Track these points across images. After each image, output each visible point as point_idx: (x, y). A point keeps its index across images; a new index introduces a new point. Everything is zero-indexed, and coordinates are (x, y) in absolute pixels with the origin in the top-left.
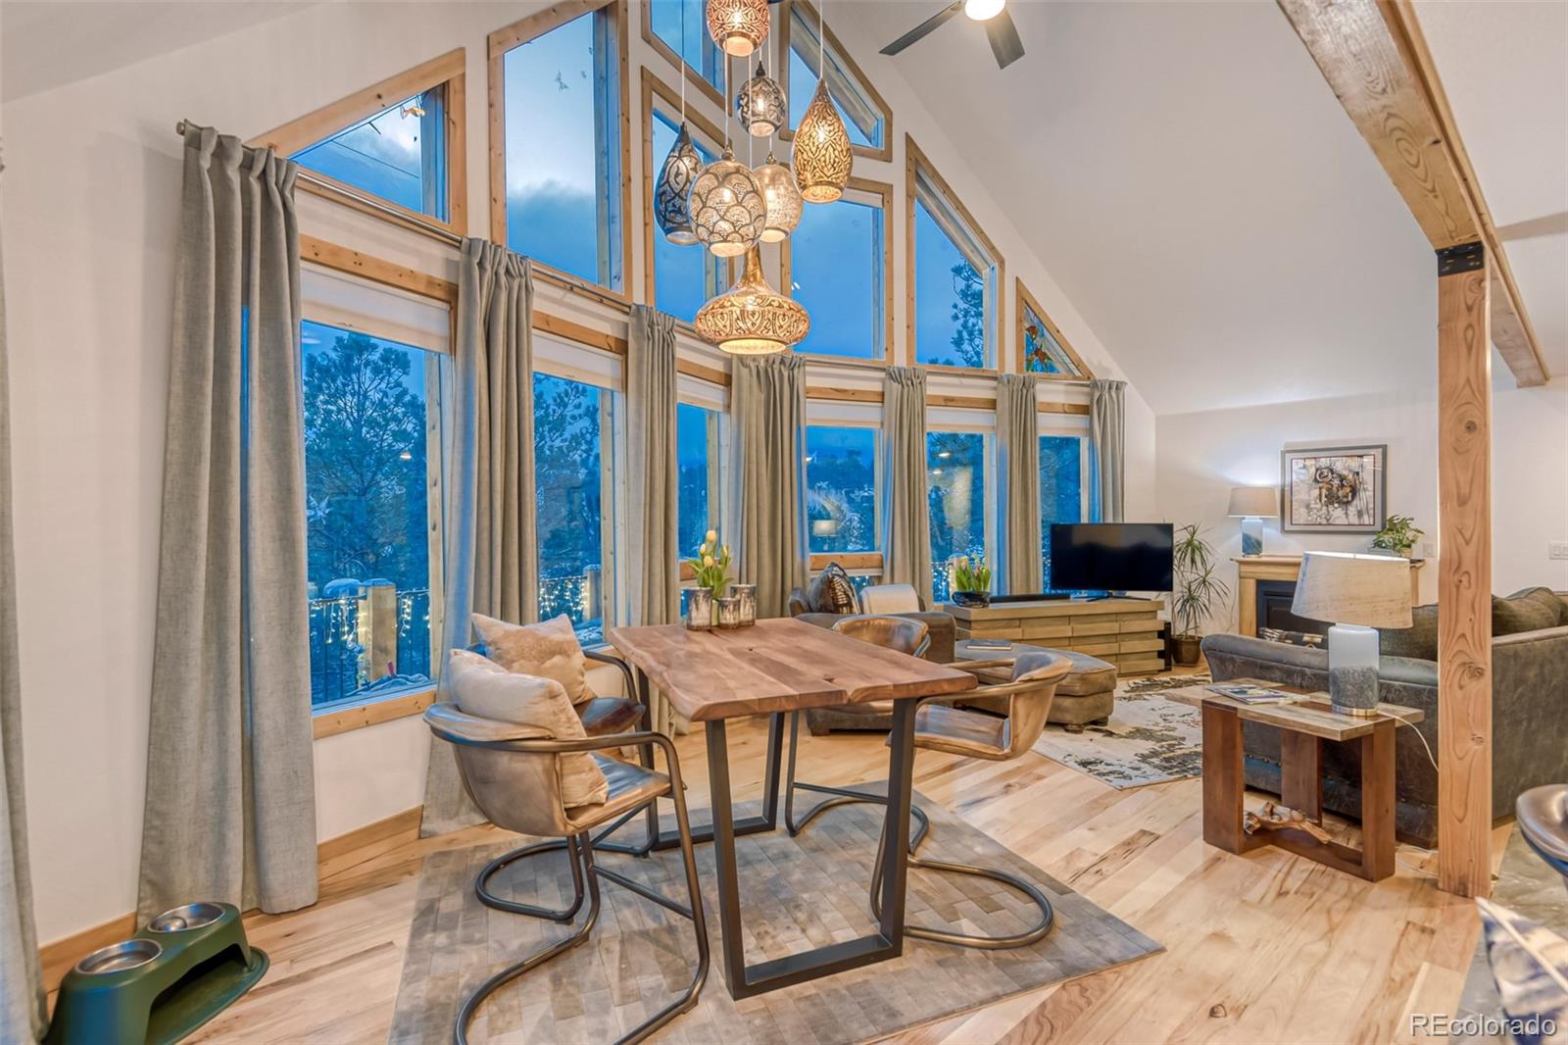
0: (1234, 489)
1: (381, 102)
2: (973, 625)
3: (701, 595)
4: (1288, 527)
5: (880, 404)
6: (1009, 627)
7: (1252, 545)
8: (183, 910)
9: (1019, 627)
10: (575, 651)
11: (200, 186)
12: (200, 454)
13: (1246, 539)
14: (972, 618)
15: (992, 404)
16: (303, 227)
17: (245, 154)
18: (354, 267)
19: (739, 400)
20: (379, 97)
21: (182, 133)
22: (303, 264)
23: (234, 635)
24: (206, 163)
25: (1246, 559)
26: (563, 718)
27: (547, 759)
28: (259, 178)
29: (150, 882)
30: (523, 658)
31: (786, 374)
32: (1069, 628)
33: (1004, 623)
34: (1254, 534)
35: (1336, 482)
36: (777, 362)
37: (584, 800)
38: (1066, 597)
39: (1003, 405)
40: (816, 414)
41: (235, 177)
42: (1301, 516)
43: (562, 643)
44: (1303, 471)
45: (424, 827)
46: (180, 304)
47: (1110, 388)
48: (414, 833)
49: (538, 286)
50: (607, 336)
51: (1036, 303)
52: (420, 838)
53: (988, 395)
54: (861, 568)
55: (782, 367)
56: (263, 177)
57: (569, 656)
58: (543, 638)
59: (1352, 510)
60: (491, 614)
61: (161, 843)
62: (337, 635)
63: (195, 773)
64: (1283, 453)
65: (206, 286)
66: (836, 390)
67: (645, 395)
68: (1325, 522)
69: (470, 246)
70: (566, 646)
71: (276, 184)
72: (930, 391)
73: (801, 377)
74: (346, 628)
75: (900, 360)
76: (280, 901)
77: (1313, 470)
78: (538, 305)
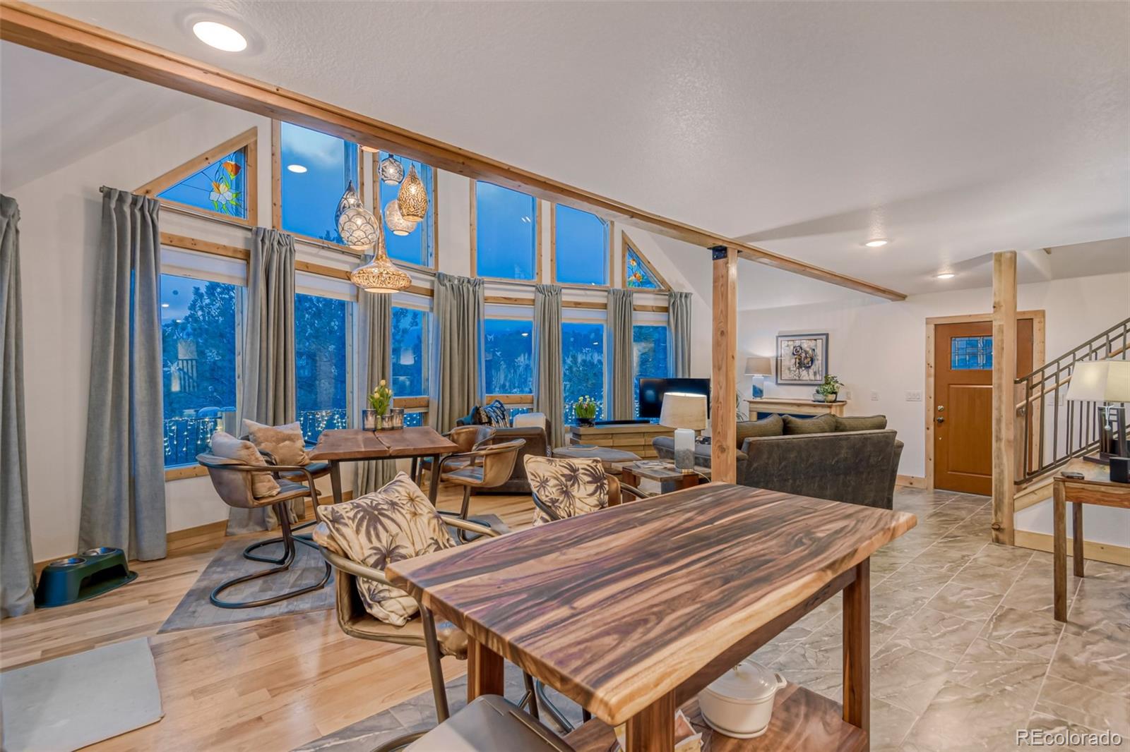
0: (748, 359)
1: (207, 161)
2: (582, 437)
3: (369, 413)
4: (779, 382)
5: (532, 306)
6: (605, 439)
7: (758, 392)
8: (98, 550)
9: (612, 438)
10: (298, 439)
11: (110, 216)
12: (109, 341)
13: (755, 388)
14: (581, 433)
15: (605, 306)
16: (162, 228)
17: (133, 199)
18: (191, 246)
19: (438, 304)
20: (207, 159)
21: (102, 192)
22: (162, 246)
23: (126, 427)
24: (113, 205)
25: (755, 400)
26: (253, 458)
27: (244, 474)
28: (140, 209)
29: (84, 540)
30: (267, 441)
31: (471, 289)
32: (643, 440)
33: (601, 436)
34: (758, 386)
35: (803, 355)
36: (465, 282)
37: (267, 494)
38: (647, 422)
39: (611, 307)
40: (491, 312)
41: (127, 209)
42: (786, 375)
43: (292, 435)
44: (787, 348)
45: (228, 530)
46: (100, 272)
47: (681, 296)
48: (223, 533)
49: (297, 247)
50: (347, 272)
51: (635, 245)
52: (226, 536)
53: (603, 301)
54: (520, 403)
55: (469, 285)
56: (142, 209)
57: (294, 442)
58: (280, 432)
59: (811, 371)
60: (266, 424)
61: (89, 522)
62: (204, 439)
63: (105, 493)
64: (777, 337)
65: (113, 263)
66: (505, 298)
67: (369, 304)
68: (797, 378)
69: (257, 232)
70: (292, 437)
71: (149, 211)
72: (565, 298)
73: (481, 290)
74: (209, 436)
75: (547, 279)
76: (148, 554)
77: (792, 347)
78: (298, 257)
